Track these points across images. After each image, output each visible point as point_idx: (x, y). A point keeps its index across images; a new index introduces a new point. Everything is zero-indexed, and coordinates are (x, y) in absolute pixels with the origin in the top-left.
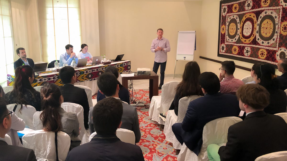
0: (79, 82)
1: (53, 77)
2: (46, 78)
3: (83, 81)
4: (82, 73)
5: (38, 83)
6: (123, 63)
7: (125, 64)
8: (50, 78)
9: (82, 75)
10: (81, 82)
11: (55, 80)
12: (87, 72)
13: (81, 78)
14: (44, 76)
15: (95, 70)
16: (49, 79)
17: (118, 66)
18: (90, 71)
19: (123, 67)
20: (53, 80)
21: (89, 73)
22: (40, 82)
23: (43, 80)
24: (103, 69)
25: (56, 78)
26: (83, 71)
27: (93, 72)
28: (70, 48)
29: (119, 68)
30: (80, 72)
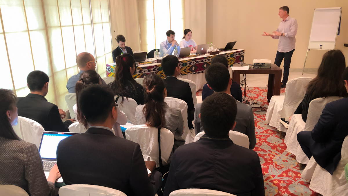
0: (181, 75)
1: (153, 69)
2: (146, 70)
3: (185, 75)
4: (185, 65)
5: (138, 75)
6: (234, 53)
7: (236, 54)
8: (150, 69)
9: (185, 67)
10: (184, 75)
11: (155, 72)
12: (190, 64)
13: (184, 71)
14: (144, 67)
15: (199, 62)
16: (149, 71)
17: (228, 56)
18: (194, 63)
19: (234, 57)
20: (153, 72)
21: (193, 64)
22: (139, 73)
23: (142, 71)
24: (209, 60)
25: (156, 70)
26: (186, 62)
27: (198, 63)
28: (171, 35)
29: (229, 59)
30: (182, 63)
